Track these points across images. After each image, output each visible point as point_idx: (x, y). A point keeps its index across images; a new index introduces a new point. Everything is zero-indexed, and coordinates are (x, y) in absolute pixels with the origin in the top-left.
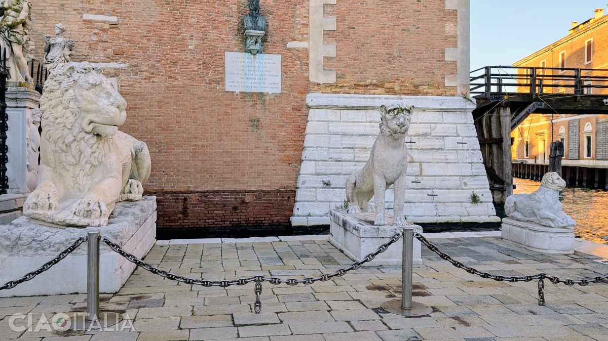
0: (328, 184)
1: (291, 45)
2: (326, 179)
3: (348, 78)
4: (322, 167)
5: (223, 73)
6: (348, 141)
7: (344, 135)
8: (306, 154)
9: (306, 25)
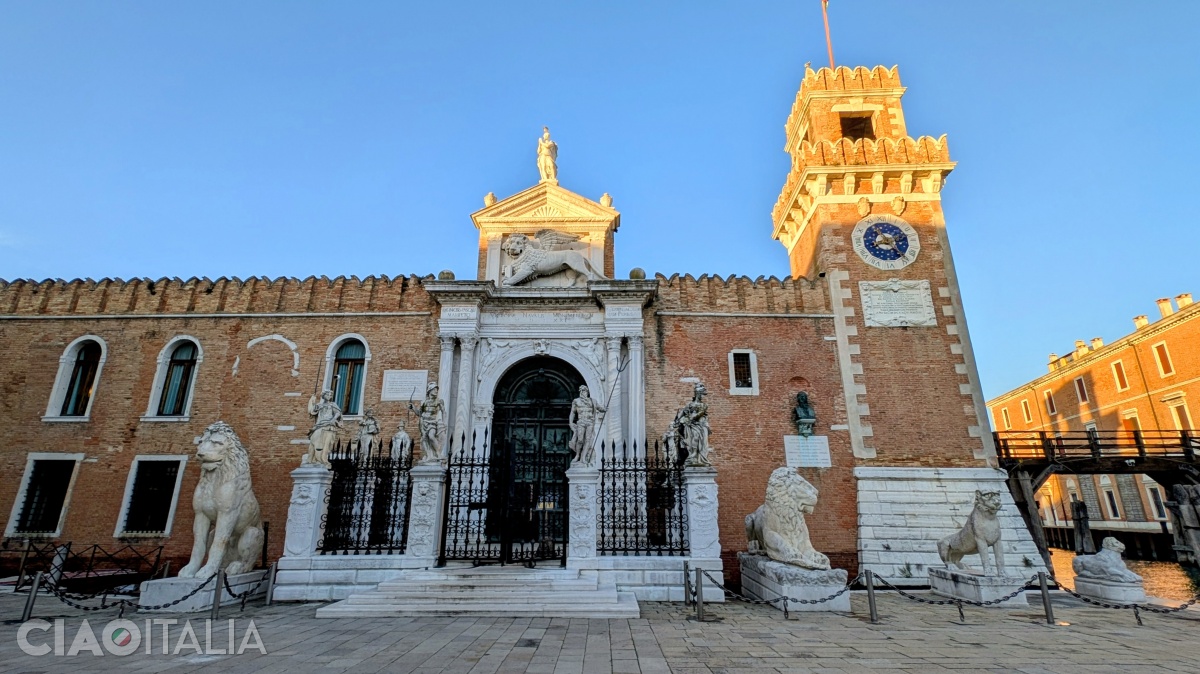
0: (888, 548)
1: (833, 427)
2: (885, 543)
3: (887, 453)
4: (879, 533)
5: (784, 452)
6: (898, 509)
7: (893, 503)
8: (862, 520)
9: (844, 412)
